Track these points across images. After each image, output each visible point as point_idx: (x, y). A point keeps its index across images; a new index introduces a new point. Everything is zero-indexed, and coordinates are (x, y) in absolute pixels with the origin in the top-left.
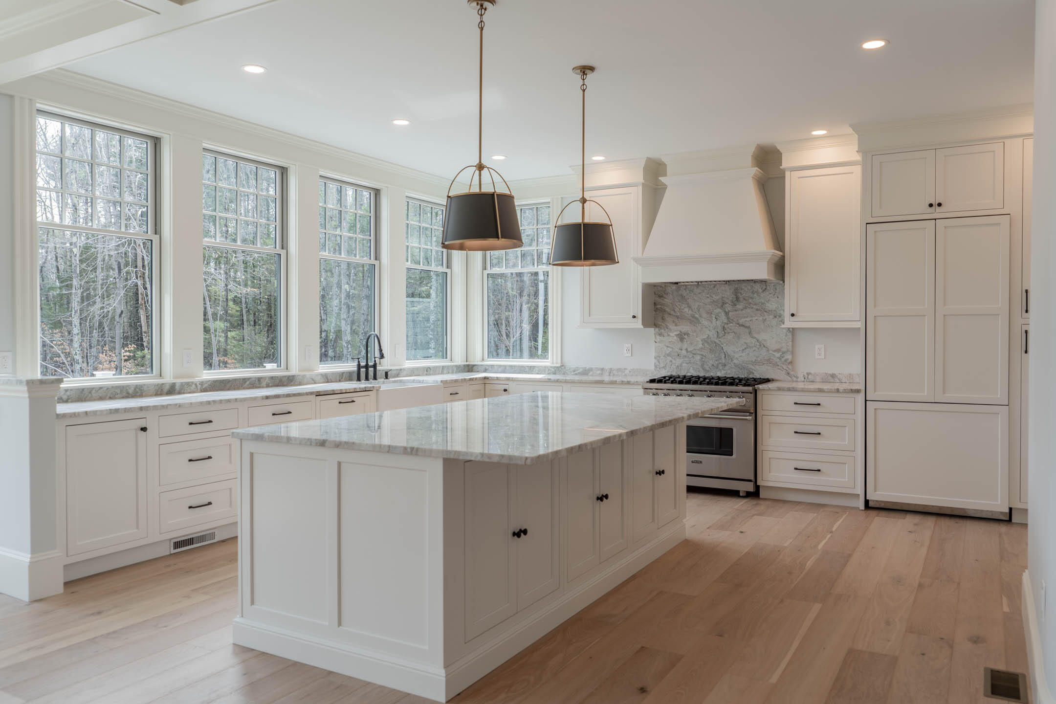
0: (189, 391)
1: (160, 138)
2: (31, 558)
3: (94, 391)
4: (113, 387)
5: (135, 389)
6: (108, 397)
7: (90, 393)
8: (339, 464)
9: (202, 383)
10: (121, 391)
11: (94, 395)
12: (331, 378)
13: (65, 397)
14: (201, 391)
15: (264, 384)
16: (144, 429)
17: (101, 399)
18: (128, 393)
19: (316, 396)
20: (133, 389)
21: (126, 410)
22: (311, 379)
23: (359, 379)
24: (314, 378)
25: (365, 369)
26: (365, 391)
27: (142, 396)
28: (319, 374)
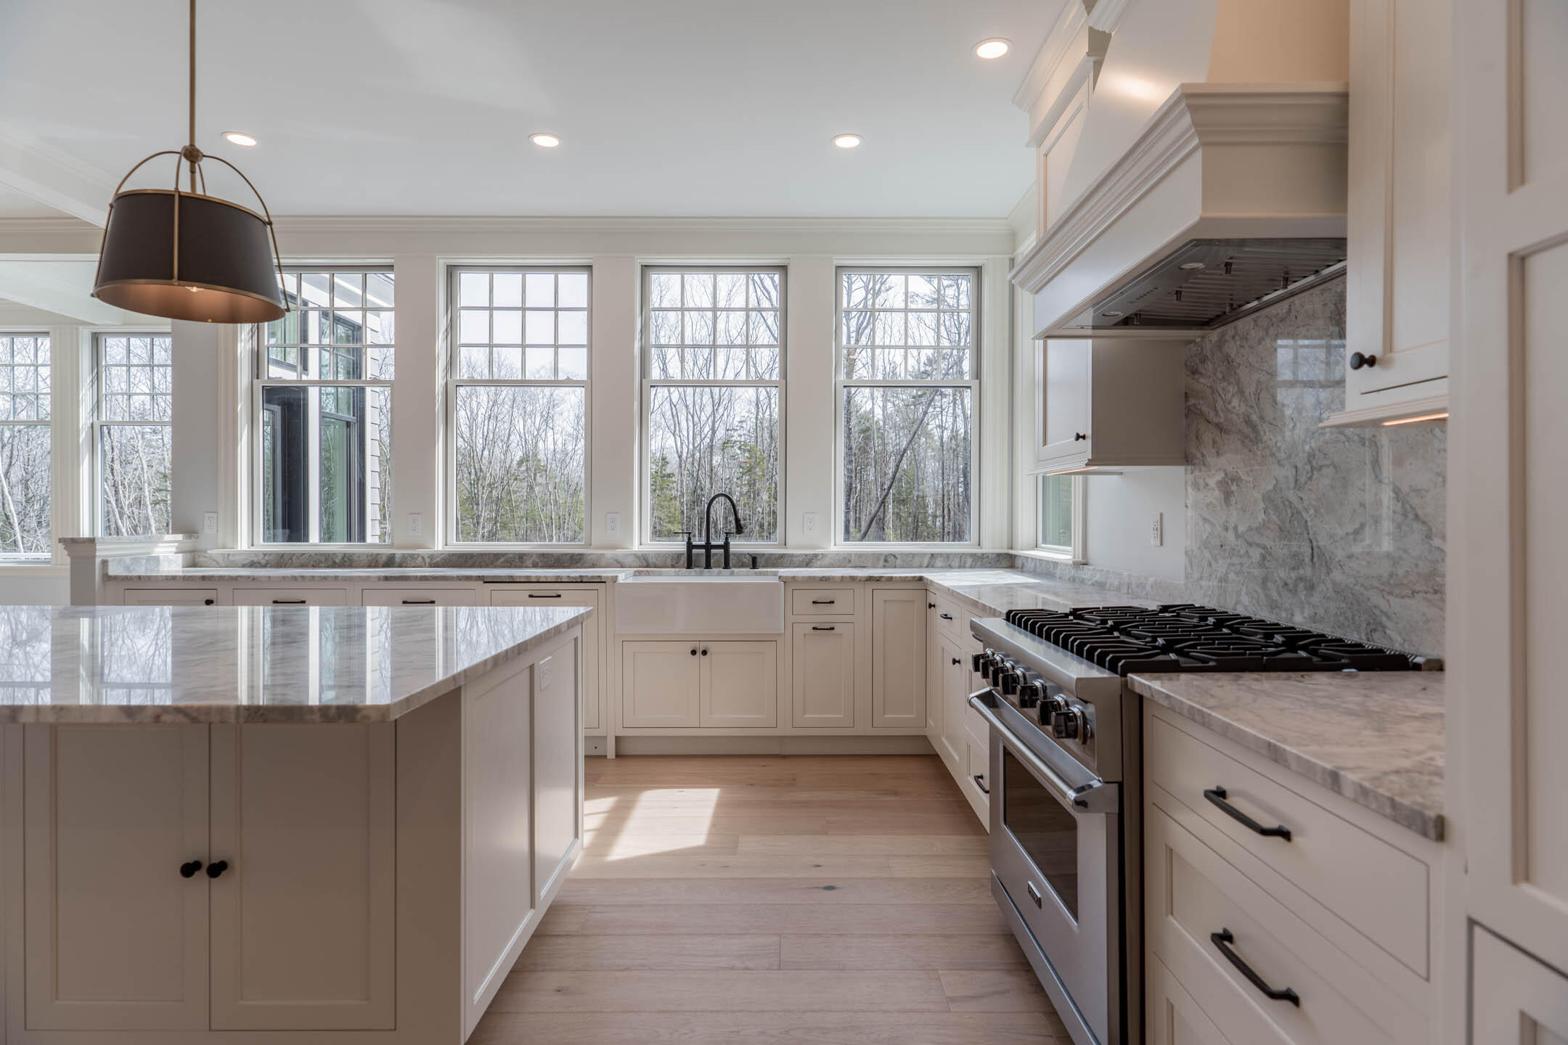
0: (413, 565)
3: (294, 558)
4: (316, 554)
5: (343, 558)
6: (311, 565)
7: (291, 559)
9: (432, 556)
10: (326, 560)
11: (294, 562)
12: (654, 560)
14: (431, 567)
15: (529, 562)
17: (303, 566)
18: (334, 562)
19: (485, 582)
20: (340, 558)
22: (615, 560)
23: (690, 565)
24: (620, 560)
25: (704, 550)
26: (581, 582)
27: (350, 566)
28: (631, 554)
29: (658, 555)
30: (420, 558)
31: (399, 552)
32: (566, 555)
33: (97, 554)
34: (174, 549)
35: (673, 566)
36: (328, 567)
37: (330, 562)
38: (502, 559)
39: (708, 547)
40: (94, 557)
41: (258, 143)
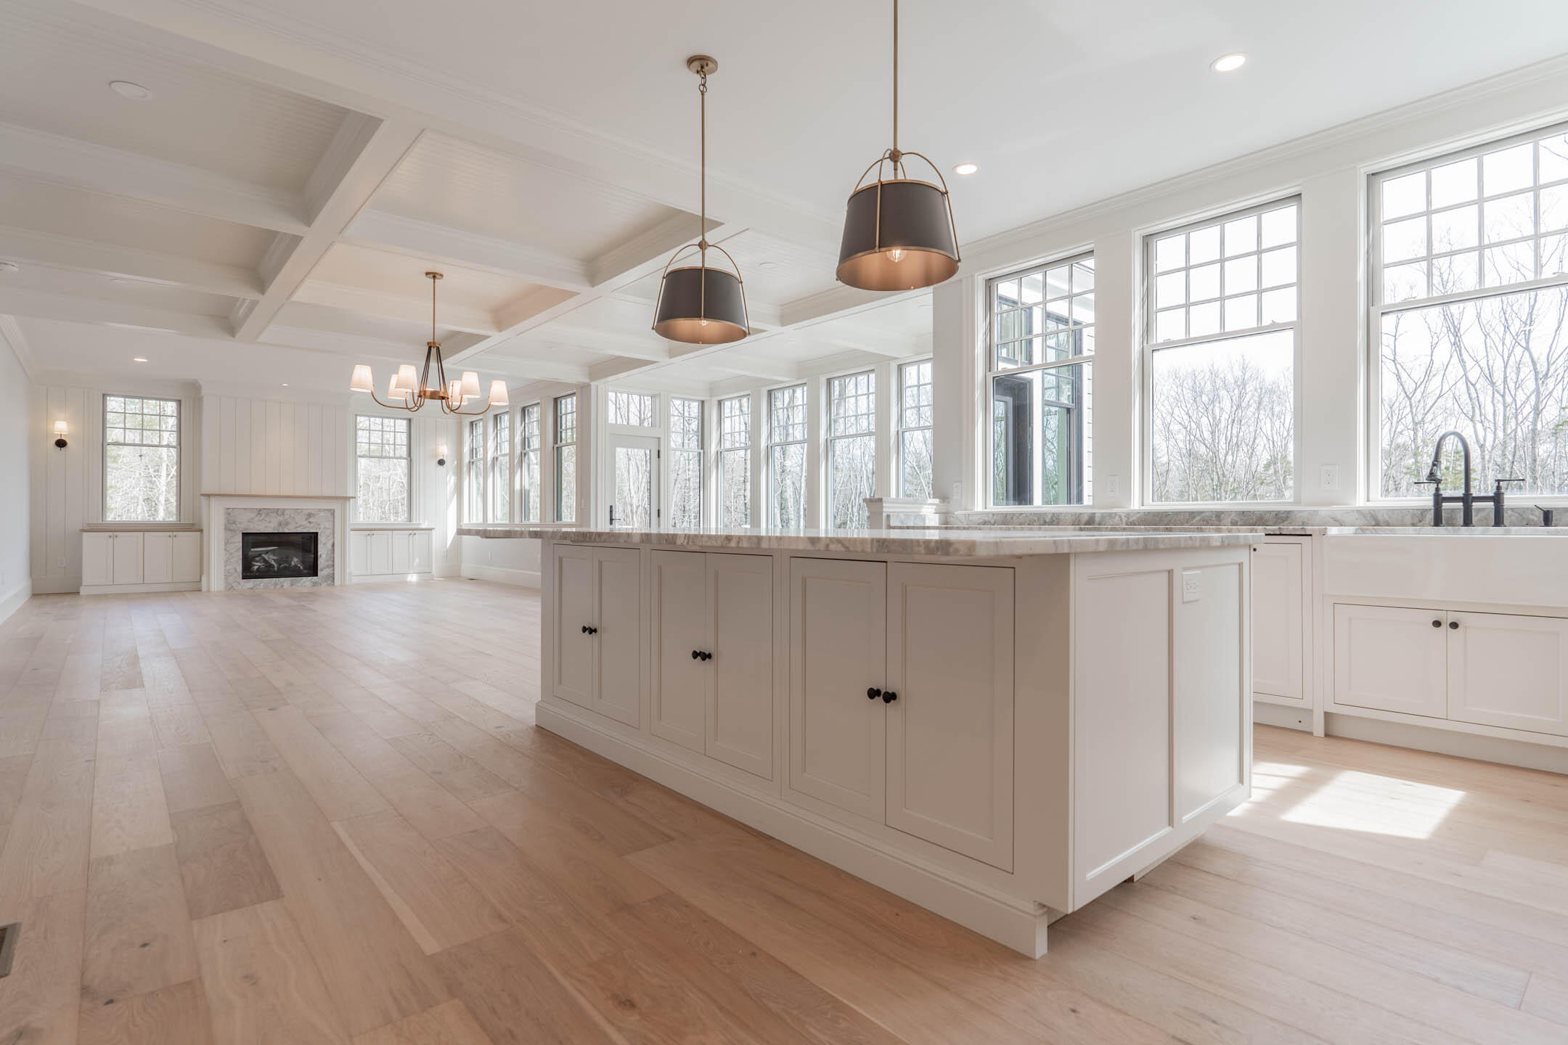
0: (1112, 523)
4: (1039, 515)
5: (1052, 517)
9: (1128, 516)
10: (1047, 519)
11: (1015, 521)
12: (1387, 517)
14: (1127, 524)
17: (1021, 524)
22: (1333, 518)
23: (1438, 521)
24: (1339, 517)
25: (1461, 504)
26: (1281, 535)
27: (1058, 524)
28: (1353, 511)
29: (1393, 510)
30: (1117, 517)
31: (1098, 511)
32: (1270, 512)
33: (884, 510)
34: (933, 511)
35: (1413, 525)
37: (1042, 522)
38: (1198, 518)
39: (1467, 499)
40: (882, 512)
41: (978, 168)
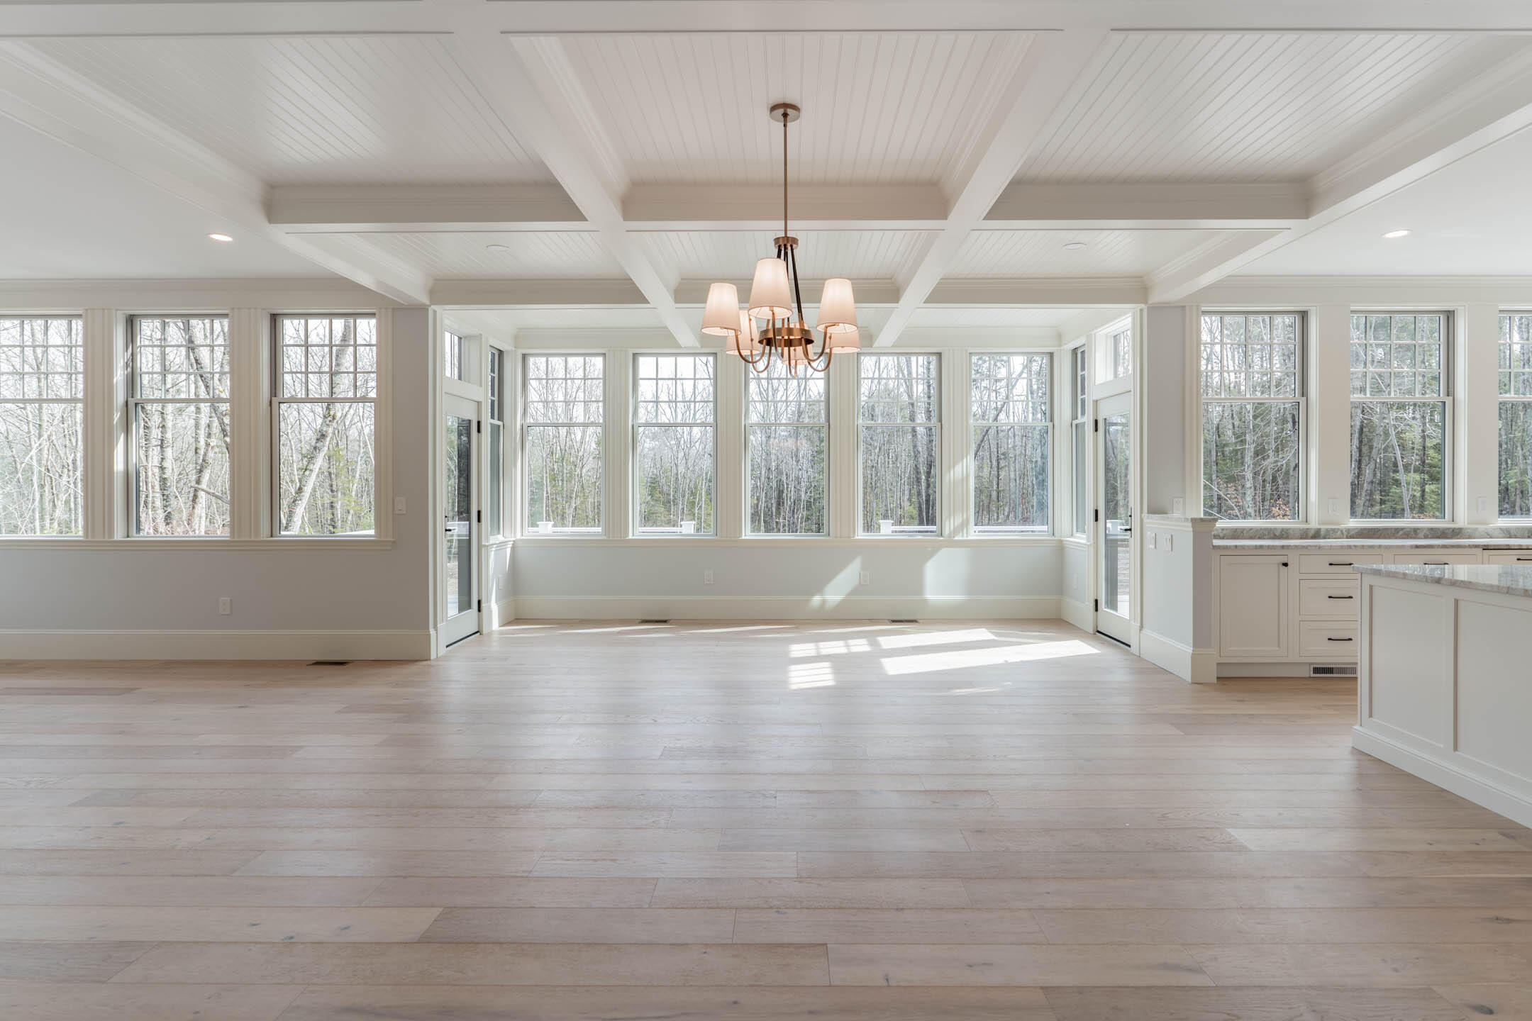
1: (1307, 312)
2: (1193, 651)
3: (1245, 532)
4: (1261, 529)
5: (1281, 532)
8: (1457, 601)
9: (1348, 530)
11: (1245, 535)
12: (1515, 533)
13: (1221, 535)
14: (1347, 538)
15: (1421, 535)
16: (1286, 565)
17: (1251, 538)
18: (1275, 535)
19: (1484, 549)
20: (1279, 532)
21: (1269, 547)
24: (1490, 533)
27: (1287, 538)
29: (1518, 529)
30: (1339, 532)
31: (1323, 527)
32: (1449, 529)
36: (1270, 538)
37: (1272, 535)
38: (1401, 533)
